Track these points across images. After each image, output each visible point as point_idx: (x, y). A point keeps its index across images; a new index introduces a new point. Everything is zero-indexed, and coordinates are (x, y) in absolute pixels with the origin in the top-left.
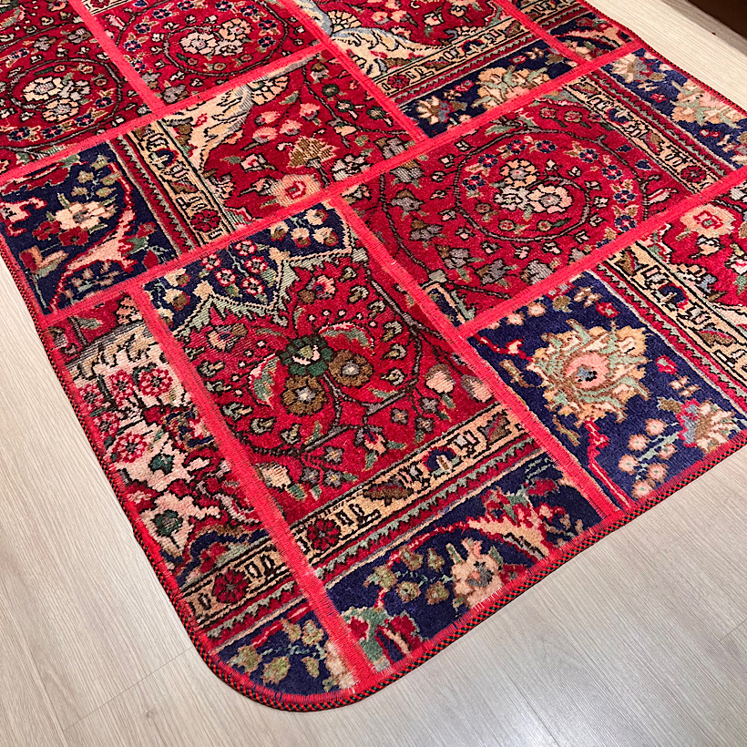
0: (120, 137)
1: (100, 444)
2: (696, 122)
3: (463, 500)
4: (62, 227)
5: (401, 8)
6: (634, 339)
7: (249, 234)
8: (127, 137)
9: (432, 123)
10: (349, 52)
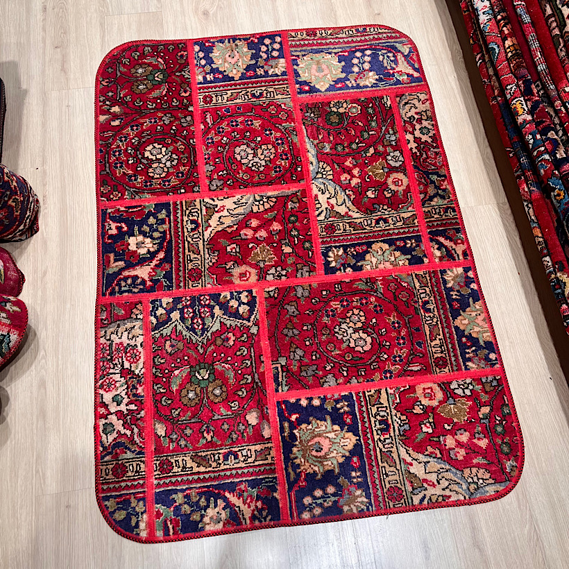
0: (178, 203)
1: (98, 376)
2: (464, 330)
3: (229, 481)
4: (129, 247)
5: (359, 177)
6: (350, 440)
7: (210, 292)
8: (181, 203)
9: (331, 266)
10: (316, 196)
